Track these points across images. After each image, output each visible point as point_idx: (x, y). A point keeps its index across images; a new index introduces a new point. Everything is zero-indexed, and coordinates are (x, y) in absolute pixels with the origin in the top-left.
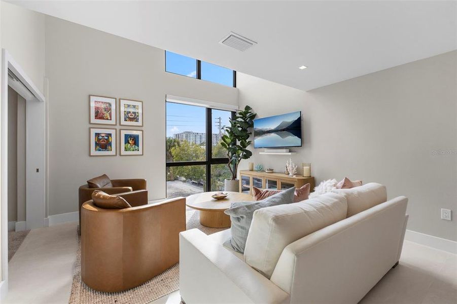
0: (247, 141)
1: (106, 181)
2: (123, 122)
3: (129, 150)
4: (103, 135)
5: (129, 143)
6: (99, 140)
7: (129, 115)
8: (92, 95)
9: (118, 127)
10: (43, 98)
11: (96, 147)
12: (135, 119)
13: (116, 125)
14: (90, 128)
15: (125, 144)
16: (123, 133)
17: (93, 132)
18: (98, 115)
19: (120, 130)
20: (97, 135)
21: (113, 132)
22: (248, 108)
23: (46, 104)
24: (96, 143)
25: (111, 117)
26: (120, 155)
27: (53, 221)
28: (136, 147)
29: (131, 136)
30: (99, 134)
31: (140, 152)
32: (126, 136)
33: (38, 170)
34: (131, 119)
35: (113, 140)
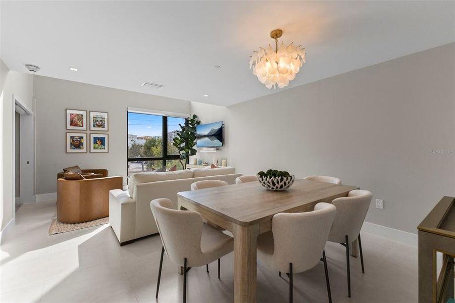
0: (194, 142)
1: (77, 170)
2: (92, 128)
3: (97, 148)
4: (77, 138)
5: (97, 143)
6: (73, 141)
7: (97, 123)
8: (68, 109)
9: (88, 132)
10: (32, 112)
11: (71, 147)
12: (102, 126)
13: (87, 130)
14: (66, 133)
15: (94, 144)
16: (93, 136)
17: (69, 135)
18: (73, 123)
19: (90, 134)
20: (72, 137)
21: (84, 136)
22: (195, 116)
23: (34, 117)
24: (71, 143)
25: (82, 124)
26: (90, 152)
27: (39, 198)
28: (103, 146)
29: (98, 138)
30: (73, 137)
31: (106, 150)
32: (95, 138)
33: (28, 163)
34: (99, 126)
35: (84, 141)
